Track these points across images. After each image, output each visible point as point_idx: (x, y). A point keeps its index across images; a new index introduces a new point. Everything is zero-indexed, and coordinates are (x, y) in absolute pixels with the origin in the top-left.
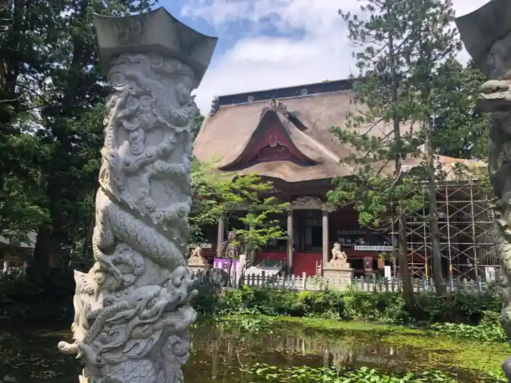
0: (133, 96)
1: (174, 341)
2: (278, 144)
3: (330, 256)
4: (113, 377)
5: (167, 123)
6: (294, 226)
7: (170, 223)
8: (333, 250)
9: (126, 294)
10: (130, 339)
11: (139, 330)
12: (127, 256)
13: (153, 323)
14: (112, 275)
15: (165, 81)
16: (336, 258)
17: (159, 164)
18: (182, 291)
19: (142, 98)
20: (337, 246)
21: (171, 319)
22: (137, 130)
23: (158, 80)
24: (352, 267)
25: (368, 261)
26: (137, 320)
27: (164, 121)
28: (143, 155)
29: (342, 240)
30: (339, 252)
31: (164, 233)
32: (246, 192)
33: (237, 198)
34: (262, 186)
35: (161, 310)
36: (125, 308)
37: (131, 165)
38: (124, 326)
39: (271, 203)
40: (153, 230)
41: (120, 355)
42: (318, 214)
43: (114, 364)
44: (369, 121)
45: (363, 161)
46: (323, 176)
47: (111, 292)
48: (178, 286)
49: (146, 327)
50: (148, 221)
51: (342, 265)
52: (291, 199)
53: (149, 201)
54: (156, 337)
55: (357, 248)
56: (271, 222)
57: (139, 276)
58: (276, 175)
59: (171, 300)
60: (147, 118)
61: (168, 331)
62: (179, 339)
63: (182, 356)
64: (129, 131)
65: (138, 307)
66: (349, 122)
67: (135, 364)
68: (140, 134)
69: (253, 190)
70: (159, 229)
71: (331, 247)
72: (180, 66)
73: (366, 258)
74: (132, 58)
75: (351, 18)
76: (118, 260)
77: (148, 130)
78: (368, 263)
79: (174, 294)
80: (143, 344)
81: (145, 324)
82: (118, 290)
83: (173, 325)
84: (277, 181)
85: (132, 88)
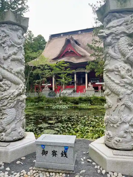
0: (4, 37)
1: (20, 103)
2: (71, 50)
3: (88, 86)
4: (4, 113)
5: (15, 44)
6: (77, 77)
7: (18, 73)
8: (89, 85)
9: (7, 92)
10: (8, 103)
11: (10, 101)
12: (6, 82)
13: (14, 99)
14: (2, 87)
15: (14, 32)
16: (90, 87)
17: (13, 57)
18: (21, 91)
19: (7, 37)
20: (90, 83)
21: (18, 98)
22: (6, 46)
23: (11, 31)
24: (95, 89)
25: (100, 87)
26: (10, 98)
27: (14, 44)
28: (8, 54)
29: (92, 81)
30: (91, 85)
31: (16, 76)
32: (60, 67)
33: (58, 69)
34: (65, 65)
35: (16, 96)
36: (6, 95)
37: (5, 57)
38: (6, 100)
39: (69, 70)
40: (13, 75)
41: (6, 107)
42: (84, 73)
43: (4, 109)
44: (99, 42)
45: (97, 55)
46: (86, 61)
47: (2, 91)
48: (20, 89)
49: (12, 100)
50: (11, 72)
51: (91, 89)
52: (76, 69)
53: (11, 67)
54: (15, 102)
55: (96, 83)
56: (69, 76)
57: (10, 87)
58: (70, 61)
59: (18, 93)
60: (9, 43)
61: (19, 101)
62: (21, 103)
63: (23, 107)
64: (4, 47)
65: (10, 95)
66: (93, 42)
67: (10, 109)
68: (7, 48)
69: (63, 66)
70: (14, 74)
71: (88, 83)
72: (17, 27)
73: (99, 87)
74: (3, 25)
75: (93, 6)
76: (4, 83)
77: (9, 47)
78: (100, 88)
79: (19, 91)
80: (12, 104)
81: (12, 99)
82: (4, 91)
83: (19, 99)
84: (71, 63)
85: (3, 34)
